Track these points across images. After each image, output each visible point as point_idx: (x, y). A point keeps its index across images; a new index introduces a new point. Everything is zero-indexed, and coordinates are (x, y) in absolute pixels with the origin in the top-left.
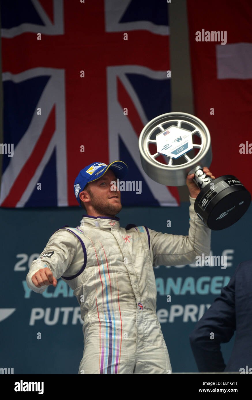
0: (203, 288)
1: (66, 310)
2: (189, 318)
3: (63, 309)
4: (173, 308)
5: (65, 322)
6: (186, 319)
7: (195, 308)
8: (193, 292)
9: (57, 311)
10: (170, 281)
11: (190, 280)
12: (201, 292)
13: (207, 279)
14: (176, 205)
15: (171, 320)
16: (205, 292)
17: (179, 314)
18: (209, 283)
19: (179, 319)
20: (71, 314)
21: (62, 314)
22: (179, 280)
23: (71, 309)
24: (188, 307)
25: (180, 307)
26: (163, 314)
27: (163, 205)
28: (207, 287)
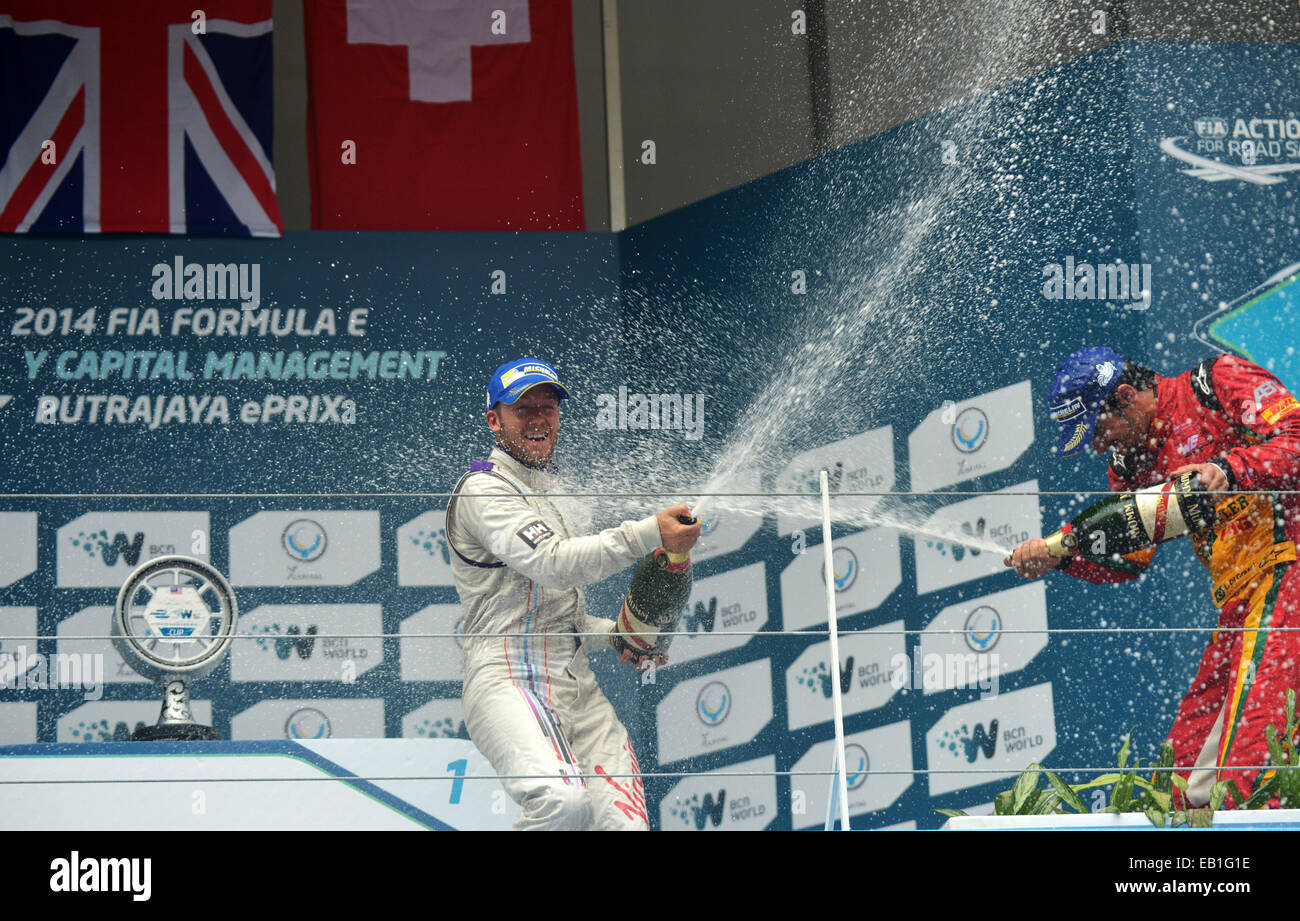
0: (317, 368)
1: (96, 401)
2: (295, 417)
3: (89, 399)
4: (270, 399)
5: (93, 418)
6: (288, 419)
7: (303, 399)
8: (301, 376)
9: (80, 402)
10: (265, 357)
11: (297, 356)
12: (314, 375)
13: (325, 355)
14: (276, 235)
15: (265, 419)
16: (322, 374)
17: (278, 410)
18: (328, 361)
19: (277, 419)
20: (103, 407)
21: (88, 407)
22: (280, 355)
23: (103, 399)
24: (293, 399)
25: (280, 400)
26: (251, 409)
27: (256, 234)
28: (324, 367)
